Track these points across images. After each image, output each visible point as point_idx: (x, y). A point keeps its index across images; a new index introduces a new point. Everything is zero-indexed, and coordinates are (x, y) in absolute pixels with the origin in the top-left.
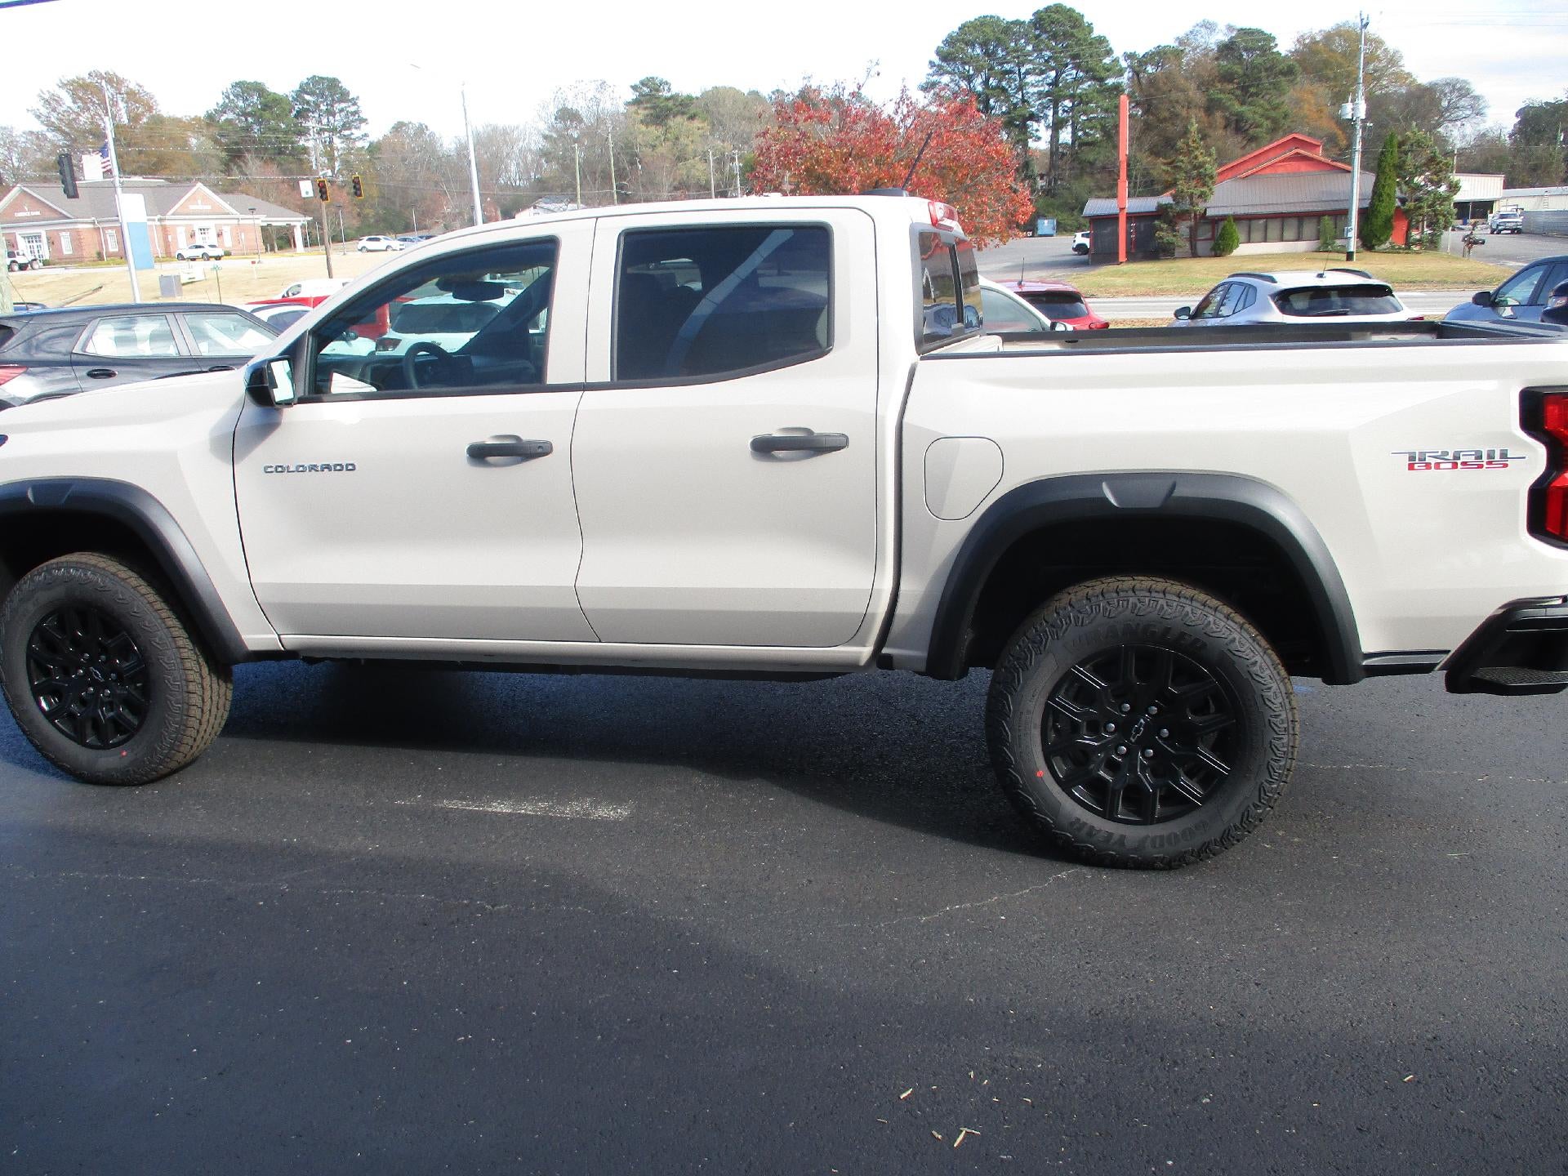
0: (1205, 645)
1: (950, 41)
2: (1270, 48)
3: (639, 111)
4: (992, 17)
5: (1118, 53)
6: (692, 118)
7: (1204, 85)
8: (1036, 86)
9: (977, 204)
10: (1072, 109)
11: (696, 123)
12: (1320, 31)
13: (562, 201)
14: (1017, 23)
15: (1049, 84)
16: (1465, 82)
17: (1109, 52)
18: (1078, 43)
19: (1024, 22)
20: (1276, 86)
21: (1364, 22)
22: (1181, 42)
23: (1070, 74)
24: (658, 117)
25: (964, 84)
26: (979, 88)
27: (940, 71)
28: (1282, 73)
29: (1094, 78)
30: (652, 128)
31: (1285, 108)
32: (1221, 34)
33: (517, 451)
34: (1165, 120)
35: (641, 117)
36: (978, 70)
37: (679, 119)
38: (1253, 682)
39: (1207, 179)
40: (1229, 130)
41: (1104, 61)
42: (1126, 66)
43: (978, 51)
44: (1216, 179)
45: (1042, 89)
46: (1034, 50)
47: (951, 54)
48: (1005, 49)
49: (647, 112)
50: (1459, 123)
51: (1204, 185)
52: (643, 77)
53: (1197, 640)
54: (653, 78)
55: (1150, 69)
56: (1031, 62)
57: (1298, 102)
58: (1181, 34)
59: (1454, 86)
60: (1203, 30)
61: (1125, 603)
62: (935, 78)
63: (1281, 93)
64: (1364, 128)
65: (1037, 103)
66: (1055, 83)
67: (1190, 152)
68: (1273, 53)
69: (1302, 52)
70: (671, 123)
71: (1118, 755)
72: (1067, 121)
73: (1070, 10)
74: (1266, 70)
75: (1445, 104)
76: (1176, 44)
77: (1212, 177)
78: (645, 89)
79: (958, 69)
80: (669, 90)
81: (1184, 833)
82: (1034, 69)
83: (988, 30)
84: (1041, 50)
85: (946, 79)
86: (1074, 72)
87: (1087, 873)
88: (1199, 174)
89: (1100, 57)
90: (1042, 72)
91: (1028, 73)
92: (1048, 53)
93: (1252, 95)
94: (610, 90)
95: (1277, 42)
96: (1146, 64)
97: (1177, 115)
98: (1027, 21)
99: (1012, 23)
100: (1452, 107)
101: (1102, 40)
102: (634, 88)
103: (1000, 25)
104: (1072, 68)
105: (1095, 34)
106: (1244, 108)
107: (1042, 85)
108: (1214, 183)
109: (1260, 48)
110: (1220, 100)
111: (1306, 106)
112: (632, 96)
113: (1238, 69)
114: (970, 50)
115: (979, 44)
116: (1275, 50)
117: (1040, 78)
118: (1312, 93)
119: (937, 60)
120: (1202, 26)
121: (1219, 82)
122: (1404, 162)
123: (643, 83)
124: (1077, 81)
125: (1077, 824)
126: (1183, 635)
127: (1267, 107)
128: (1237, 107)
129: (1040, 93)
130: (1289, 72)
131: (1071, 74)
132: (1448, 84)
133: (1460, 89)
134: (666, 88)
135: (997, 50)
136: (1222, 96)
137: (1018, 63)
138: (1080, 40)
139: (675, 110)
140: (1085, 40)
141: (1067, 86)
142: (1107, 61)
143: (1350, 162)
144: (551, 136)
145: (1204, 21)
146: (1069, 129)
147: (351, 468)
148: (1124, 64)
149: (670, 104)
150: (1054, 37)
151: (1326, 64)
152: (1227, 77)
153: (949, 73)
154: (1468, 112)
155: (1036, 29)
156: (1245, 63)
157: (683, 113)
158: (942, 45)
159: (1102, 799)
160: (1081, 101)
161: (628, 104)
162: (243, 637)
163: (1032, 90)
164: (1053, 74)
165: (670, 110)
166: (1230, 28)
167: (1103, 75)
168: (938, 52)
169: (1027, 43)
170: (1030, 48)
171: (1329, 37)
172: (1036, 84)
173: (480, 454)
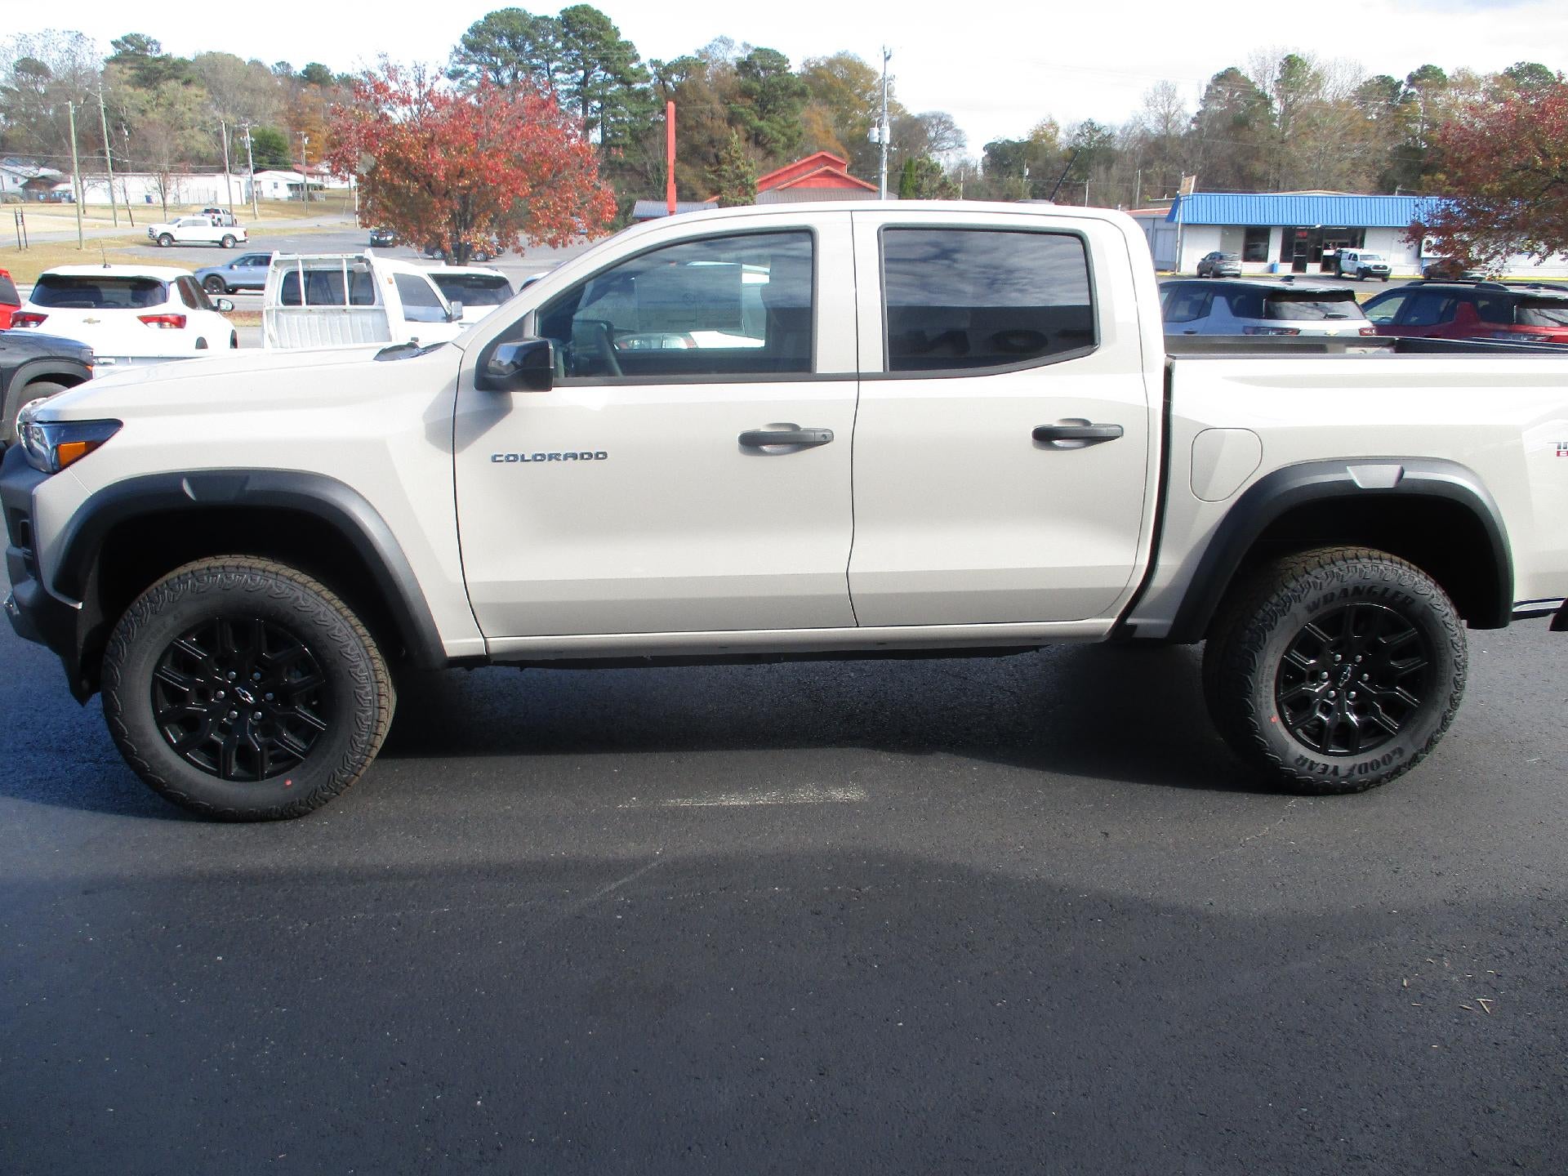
0: (1413, 601)
1: (476, 30)
2: (785, 69)
3: (126, 71)
4: (518, 10)
5: (644, 59)
6: (187, 83)
7: (726, 99)
8: (565, 84)
9: (562, 200)
10: (602, 109)
11: (193, 90)
12: (823, 57)
13: (30, 164)
14: (545, 18)
15: (578, 84)
16: (948, 116)
17: (636, 58)
18: (606, 45)
19: (552, 19)
20: (791, 106)
21: (887, 56)
22: (701, 54)
23: (599, 74)
24: (146, 79)
25: (491, 76)
26: (507, 81)
27: (466, 60)
28: (795, 94)
29: (622, 81)
30: (142, 91)
31: (799, 126)
32: (738, 51)
33: (795, 440)
34: (691, 128)
35: (125, 77)
36: (506, 64)
37: (172, 83)
38: (1446, 630)
39: (749, 189)
40: (750, 141)
41: (631, 66)
42: (653, 73)
43: (505, 43)
44: (758, 189)
45: (571, 87)
46: (563, 48)
47: (478, 41)
48: (534, 42)
49: (133, 72)
50: (945, 152)
51: (747, 194)
52: (126, 34)
53: (1407, 597)
54: (138, 35)
55: (675, 77)
56: (560, 59)
57: (807, 122)
58: (701, 48)
59: (940, 120)
60: (721, 46)
61: (1354, 569)
62: (462, 66)
63: (795, 112)
64: (889, 152)
65: (567, 101)
66: (584, 82)
67: (732, 162)
68: (787, 74)
69: (808, 75)
70: (163, 87)
71: (1329, 699)
72: (597, 122)
73: (598, 11)
74: (782, 89)
75: (932, 134)
76: (696, 56)
77: (753, 187)
78: (128, 46)
79: (485, 60)
80: (158, 50)
81: (1383, 759)
82: (564, 67)
83: (516, 23)
84: (570, 50)
85: (473, 68)
86: (603, 73)
87: (1310, 801)
88: (742, 184)
89: (627, 61)
90: (571, 71)
91: (557, 70)
92: (577, 52)
93: (769, 112)
94: (88, 44)
95: (790, 63)
96: (672, 72)
97: (703, 125)
98: (555, 18)
99: (541, 18)
100: (939, 138)
101: (628, 46)
102: (116, 44)
103: (527, 19)
104: (601, 69)
105: (622, 38)
106: (762, 123)
107: (571, 84)
108: (755, 194)
109: (776, 68)
110: (741, 114)
111: (815, 126)
112: (111, 52)
113: (757, 86)
114: (497, 42)
115: (507, 36)
116: (789, 71)
117: (569, 77)
118: (820, 114)
119: (463, 49)
120: (720, 41)
121: (740, 97)
122: (921, 185)
123: (126, 40)
124: (607, 83)
125: (1302, 760)
126: (1398, 593)
127: (783, 123)
128: (757, 123)
129: (569, 91)
130: (802, 94)
131: (599, 76)
132: (934, 117)
133: (945, 122)
134: (155, 48)
135: (524, 44)
136: (743, 110)
137: (548, 59)
138: (607, 42)
139: (167, 72)
140: (614, 44)
141: (596, 86)
142: (634, 66)
143: (878, 182)
144: (12, 90)
145: (721, 37)
146: (599, 130)
147: (602, 456)
148: (650, 70)
149: (161, 65)
150: (583, 36)
151: (830, 88)
152: (747, 93)
153: (475, 62)
154: (952, 144)
155: (565, 27)
156: (762, 81)
157: (177, 78)
158: (468, 33)
159: (1320, 737)
160: (608, 103)
161: (108, 61)
162: (445, 642)
163: (561, 87)
164: (581, 73)
165: (160, 72)
166: (746, 46)
167: (632, 78)
168: (464, 40)
169: (556, 40)
170: (559, 45)
171: (831, 63)
172: (564, 82)
173: (752, 442)
